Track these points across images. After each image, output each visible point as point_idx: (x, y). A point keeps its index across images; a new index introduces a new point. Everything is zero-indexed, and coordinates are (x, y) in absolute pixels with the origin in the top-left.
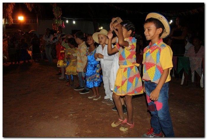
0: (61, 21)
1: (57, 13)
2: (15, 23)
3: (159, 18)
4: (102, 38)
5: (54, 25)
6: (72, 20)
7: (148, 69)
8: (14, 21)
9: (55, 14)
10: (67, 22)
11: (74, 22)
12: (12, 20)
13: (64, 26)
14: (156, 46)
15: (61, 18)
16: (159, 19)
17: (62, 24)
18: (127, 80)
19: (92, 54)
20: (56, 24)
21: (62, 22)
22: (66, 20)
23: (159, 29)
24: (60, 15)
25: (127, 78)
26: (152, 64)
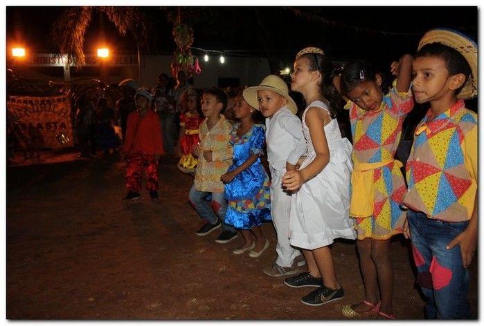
0: (192, 57)
1: (182, 39)
2: (91, 65)
3: (462, 48)
4: (268, 99)
5: (175, 66)
6: (218, 55)
7: (419, 180)
8: (87, 60)
9: (178, 41)
10: (206, 58)
11: (222, 60)
12: (83, 56)
13: (198, 68)
14: (445, 120)
15: (192, 49)
16: (459, 50)
17: (194, 64)
18: (388, 201)
19: (245, 140)
20: (180, 65)
21: (195, 59)
22: (203, 54)
23: (455, 77)
24: (191, 44)
25: (386, 195)
26: (430, 167)
